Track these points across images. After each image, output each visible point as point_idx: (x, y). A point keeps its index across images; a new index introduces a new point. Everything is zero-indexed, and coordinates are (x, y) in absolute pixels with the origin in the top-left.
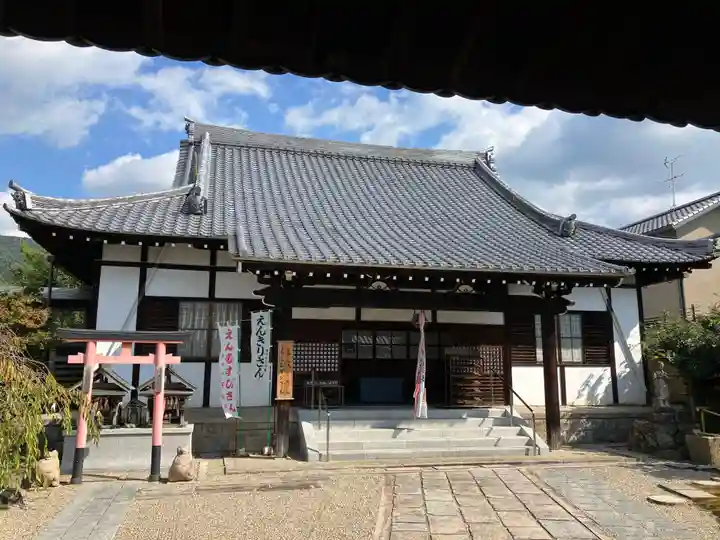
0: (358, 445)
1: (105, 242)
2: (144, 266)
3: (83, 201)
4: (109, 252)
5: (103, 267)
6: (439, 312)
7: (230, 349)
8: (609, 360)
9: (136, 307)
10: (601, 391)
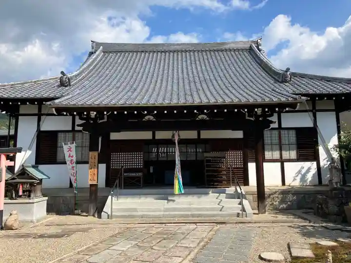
0: (135, 210)
1: (19, 103)
2: (39, 115)
3: (6, 84)
4: (23, 109)
5: (19, 117)
6: (202, 132)
7: (72, 157)
8: (315, 157)
9: (36, 137)
10: (309, 177)
